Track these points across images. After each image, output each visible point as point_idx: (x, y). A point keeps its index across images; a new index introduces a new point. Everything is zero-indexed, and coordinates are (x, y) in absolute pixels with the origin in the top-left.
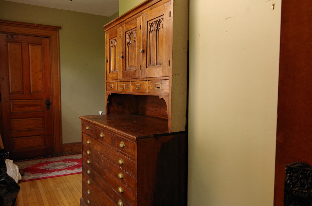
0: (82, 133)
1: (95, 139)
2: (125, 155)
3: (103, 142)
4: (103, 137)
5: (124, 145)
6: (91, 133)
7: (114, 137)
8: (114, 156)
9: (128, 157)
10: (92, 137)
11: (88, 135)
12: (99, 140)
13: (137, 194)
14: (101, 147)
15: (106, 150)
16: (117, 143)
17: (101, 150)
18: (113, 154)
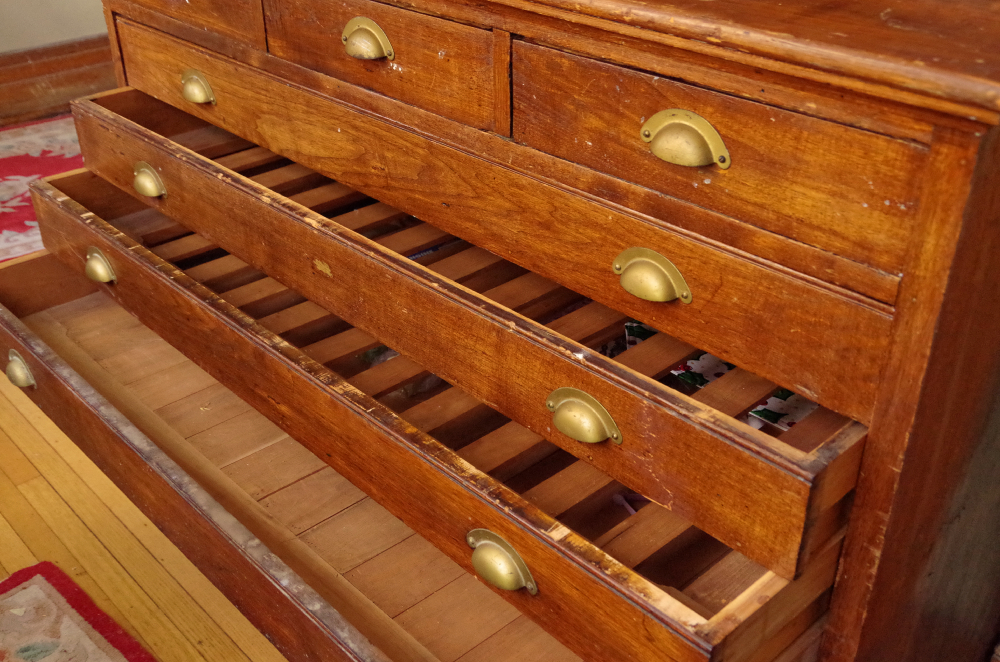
0: (114, 14)
1: (270, 67)
2: (731, 236)
3: (385, 101)
4: (382, 60)
5: (718, 150)
6: (214, 23)
7: (553, 67)
8: (546, 226)
9: (786, 258)
10: (240, 57)
11: (184, 36)
12: (330, 82)
13: (878, 553)
14: (355, 140)
15: (429, 168)
16: (594, 122)
17: (360, 159)
18: (523, 210)
